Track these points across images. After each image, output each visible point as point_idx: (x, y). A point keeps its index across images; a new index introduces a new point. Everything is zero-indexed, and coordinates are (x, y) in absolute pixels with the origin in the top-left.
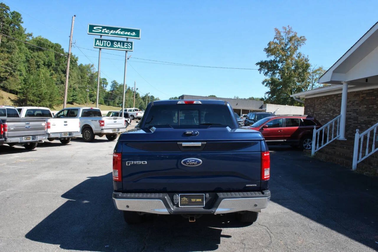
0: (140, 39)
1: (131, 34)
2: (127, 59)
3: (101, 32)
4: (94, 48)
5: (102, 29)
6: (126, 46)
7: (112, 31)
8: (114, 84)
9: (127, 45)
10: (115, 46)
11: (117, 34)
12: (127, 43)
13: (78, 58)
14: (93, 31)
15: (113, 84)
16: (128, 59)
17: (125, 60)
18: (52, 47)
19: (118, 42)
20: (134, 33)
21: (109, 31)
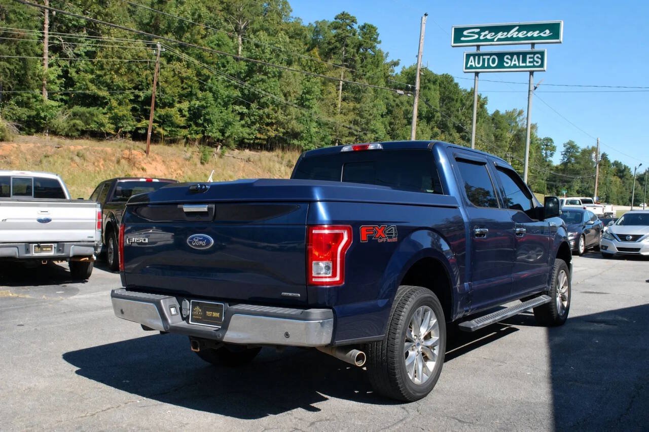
0: (560, 43)
1: (542, 34)
2: (532, 88)
3: (478, 40)
4: (465, 72)
5: (479, 34)
6: (530, 62)
7: (500, 34)
8: (571, 148)
9: (532, 60)
10: (507, 63)
11: (512, 39)
12: (532, 56)
13: (488, 98)
14: (463, 39)
15: (567, 149)
16: (535, 88)
17: (529, 91)
18: (434, 83)
19: (512, 54)
20: (547, 31)
21: (493, 34)
